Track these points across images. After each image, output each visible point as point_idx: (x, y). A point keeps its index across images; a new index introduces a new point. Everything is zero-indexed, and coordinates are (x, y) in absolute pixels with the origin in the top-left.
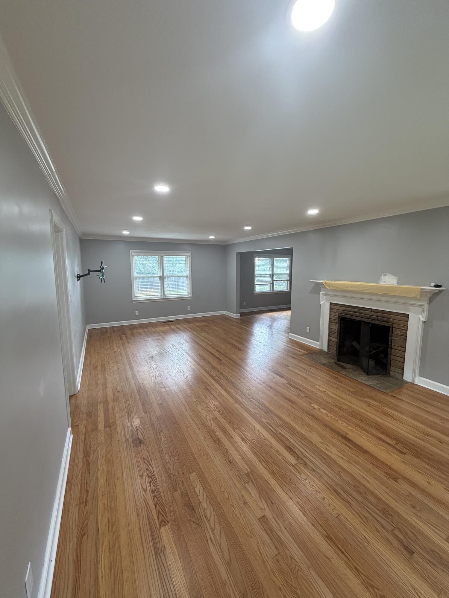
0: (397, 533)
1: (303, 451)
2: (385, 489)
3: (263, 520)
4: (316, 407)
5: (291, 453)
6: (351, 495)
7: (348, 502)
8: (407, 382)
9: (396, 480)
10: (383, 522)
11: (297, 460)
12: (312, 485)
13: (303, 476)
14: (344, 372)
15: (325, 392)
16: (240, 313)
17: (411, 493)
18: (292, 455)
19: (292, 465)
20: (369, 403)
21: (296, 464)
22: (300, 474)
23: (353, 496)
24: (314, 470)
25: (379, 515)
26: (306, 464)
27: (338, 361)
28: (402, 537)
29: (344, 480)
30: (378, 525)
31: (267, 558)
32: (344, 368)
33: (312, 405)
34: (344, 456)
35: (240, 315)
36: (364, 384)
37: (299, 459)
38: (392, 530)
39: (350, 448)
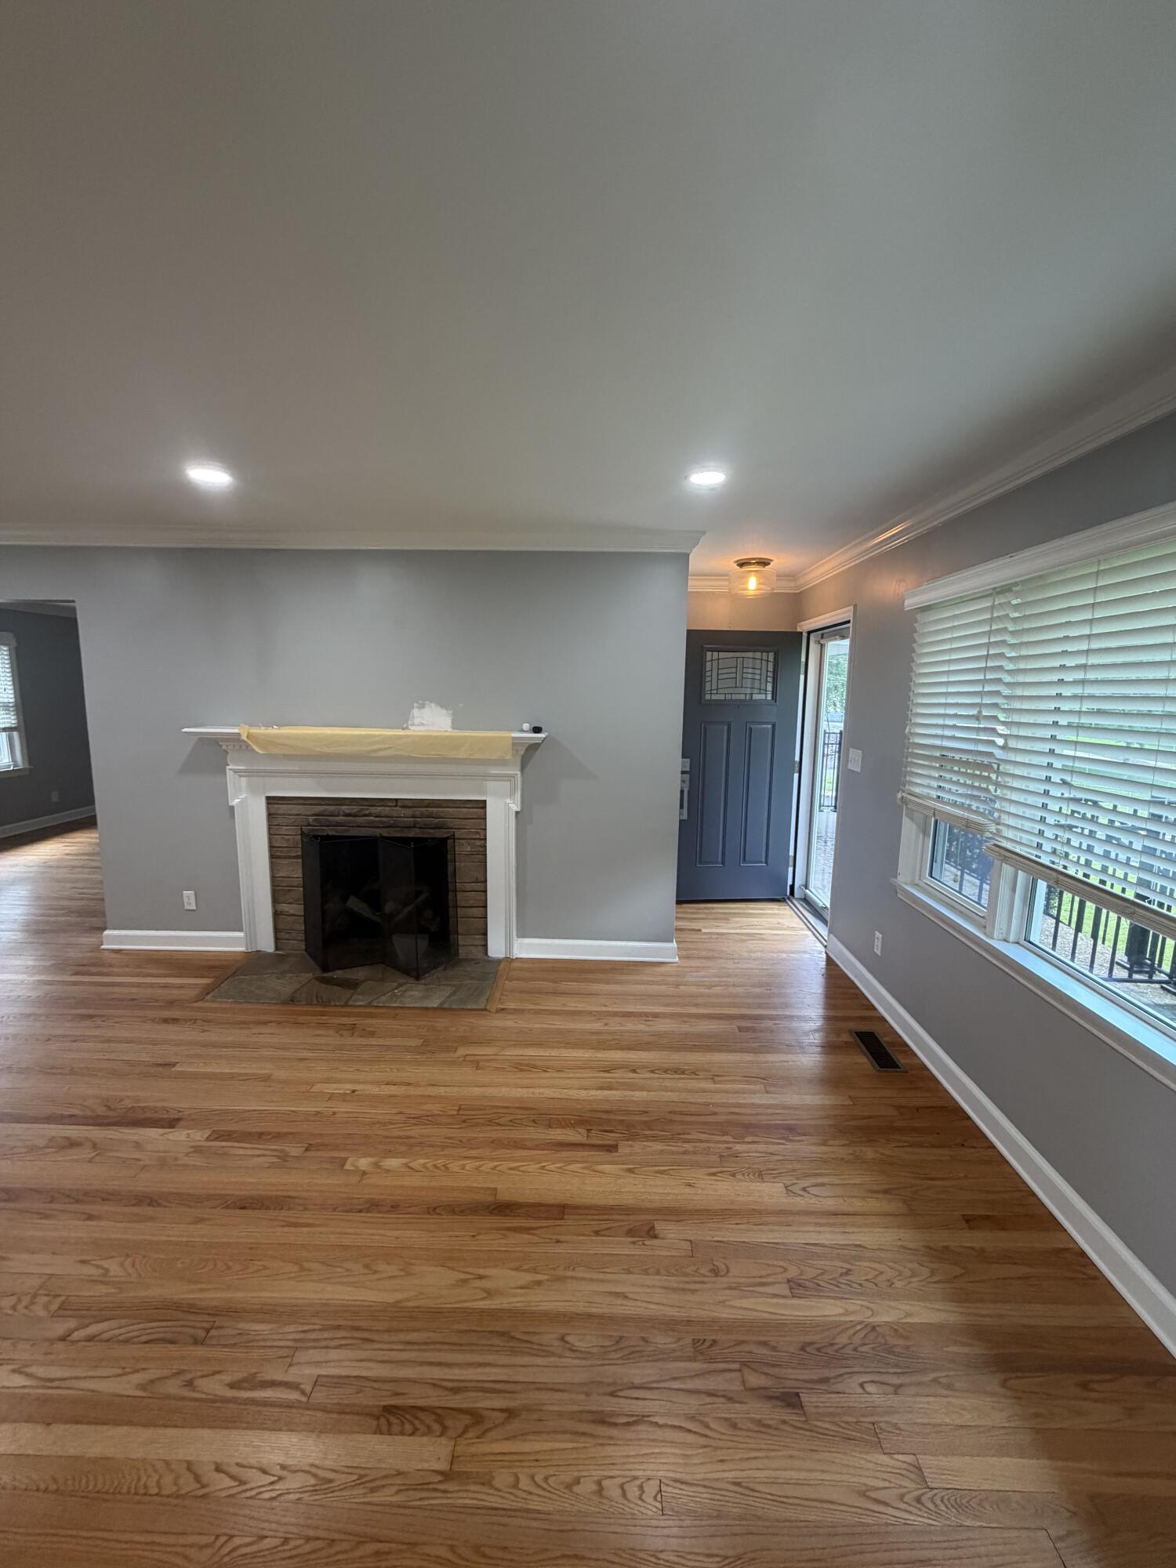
0: (752, 1379)
2: (657, 1280)
5: (408, 1427)
6: (634, 1386)
7: (641, 1419)
8: (499, 961)
9: (653, 1233)
10: (720, 1383)
11: (445, 1430)
12: (545, 1479)
13: (502, 1478)
14: (360, 1000)
15: (354, 1091)
17: (690, 1241)
18: (414, 1431)
21: (454, 1459)
22: (486, 1481)
24: (510, 1413)
25: (704, 1374)
26: (476, 1417)
27: (325, 969)
28: (762, 1381)
29: (590, 1355)
30: (721, 1408)
32: (352, 985)
33: (348, 1167)
34: (534, 1270)
36: (427, 1009)
37: (449, 1423)
38: (743, 1383)
39: (527, 1230)
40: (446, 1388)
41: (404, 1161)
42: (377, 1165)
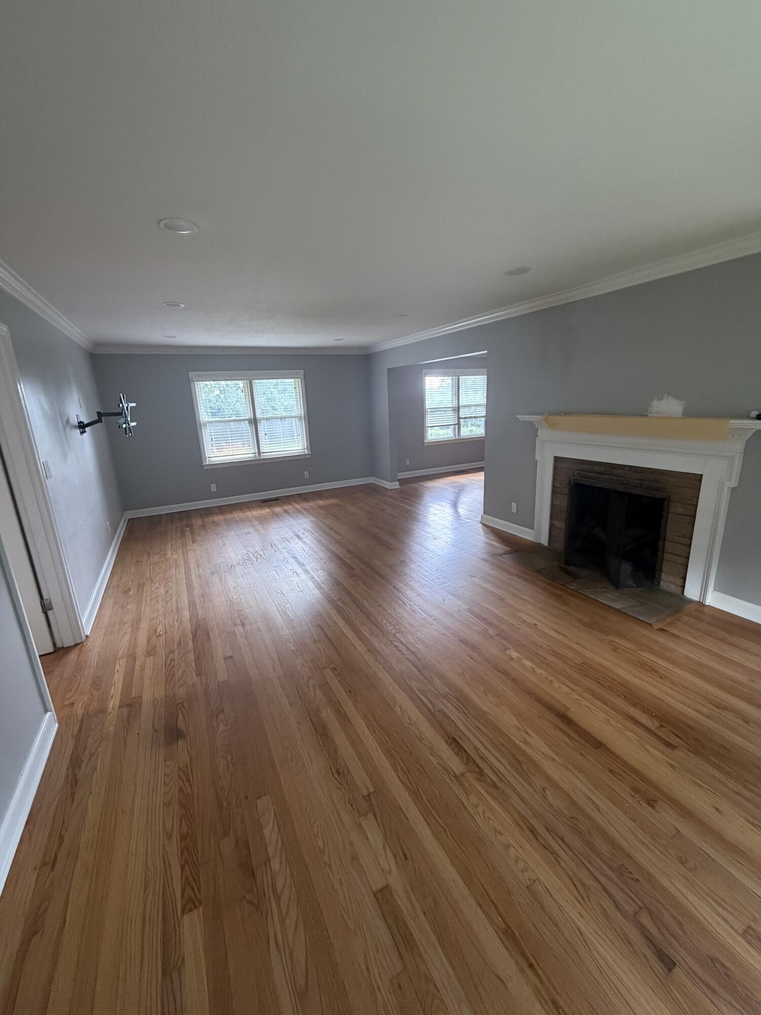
0: (646, 920)
1: (480, 746)
2: (630, 823)
3: (384, 895)
4: (515, 655)
5: (456, 750)
6: (562, 839)
7: (553, 852)
8: (691, 601)
9: (651, 803)
10: (618, 895)
11: (467, 764)
12: (489, 818)
13: (473, 798)
14: (574, 586)
15: (535, 624)
16: (399, 480)
17: (679, 831)
18: (457, 754)
19: (456, 777)
20: (614, 644)
21: (463, 775)
22: (468, 795)
23: (566, 840)
24: (495, 786)
25: (611, 881)
26: (481, 773)
27: (567, 563)
28: (653, 929)
29: (551, 806)
30: (607, 903)
31: (379, 982)
32: (575, 577)
33: (507, 652)
34: (557, 754)
35: (398, 482)
36: (610, 607)
37: (470, 764)
38: (636, 913)
39: (569, 736)
40: (479, 754)
41: (534, 666)
42: (519, 659)
